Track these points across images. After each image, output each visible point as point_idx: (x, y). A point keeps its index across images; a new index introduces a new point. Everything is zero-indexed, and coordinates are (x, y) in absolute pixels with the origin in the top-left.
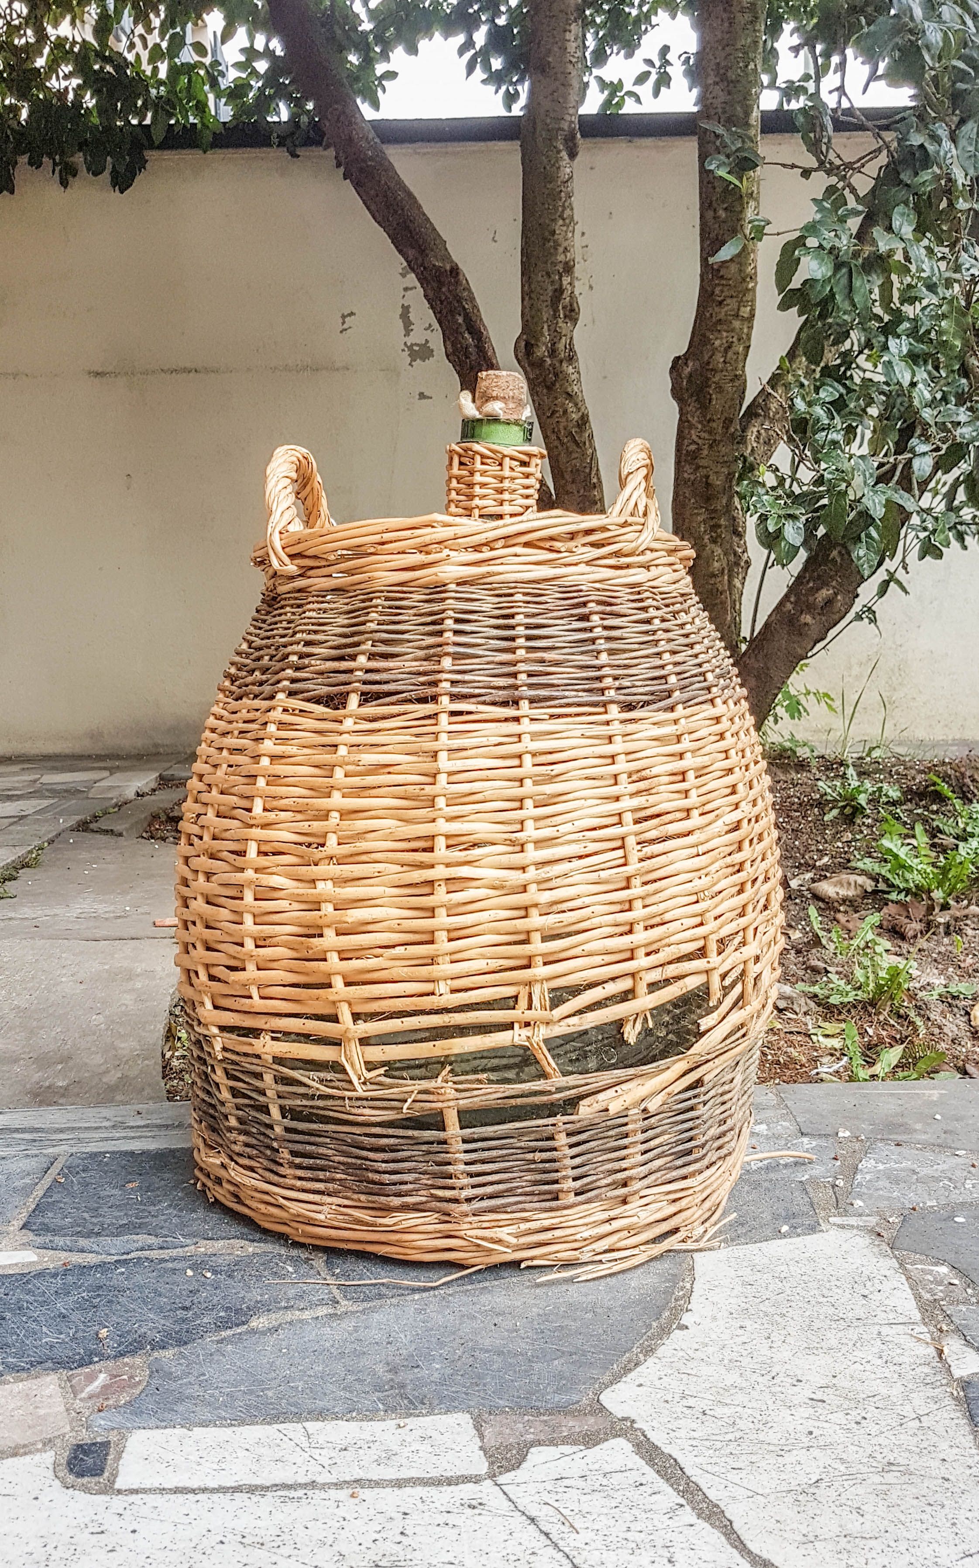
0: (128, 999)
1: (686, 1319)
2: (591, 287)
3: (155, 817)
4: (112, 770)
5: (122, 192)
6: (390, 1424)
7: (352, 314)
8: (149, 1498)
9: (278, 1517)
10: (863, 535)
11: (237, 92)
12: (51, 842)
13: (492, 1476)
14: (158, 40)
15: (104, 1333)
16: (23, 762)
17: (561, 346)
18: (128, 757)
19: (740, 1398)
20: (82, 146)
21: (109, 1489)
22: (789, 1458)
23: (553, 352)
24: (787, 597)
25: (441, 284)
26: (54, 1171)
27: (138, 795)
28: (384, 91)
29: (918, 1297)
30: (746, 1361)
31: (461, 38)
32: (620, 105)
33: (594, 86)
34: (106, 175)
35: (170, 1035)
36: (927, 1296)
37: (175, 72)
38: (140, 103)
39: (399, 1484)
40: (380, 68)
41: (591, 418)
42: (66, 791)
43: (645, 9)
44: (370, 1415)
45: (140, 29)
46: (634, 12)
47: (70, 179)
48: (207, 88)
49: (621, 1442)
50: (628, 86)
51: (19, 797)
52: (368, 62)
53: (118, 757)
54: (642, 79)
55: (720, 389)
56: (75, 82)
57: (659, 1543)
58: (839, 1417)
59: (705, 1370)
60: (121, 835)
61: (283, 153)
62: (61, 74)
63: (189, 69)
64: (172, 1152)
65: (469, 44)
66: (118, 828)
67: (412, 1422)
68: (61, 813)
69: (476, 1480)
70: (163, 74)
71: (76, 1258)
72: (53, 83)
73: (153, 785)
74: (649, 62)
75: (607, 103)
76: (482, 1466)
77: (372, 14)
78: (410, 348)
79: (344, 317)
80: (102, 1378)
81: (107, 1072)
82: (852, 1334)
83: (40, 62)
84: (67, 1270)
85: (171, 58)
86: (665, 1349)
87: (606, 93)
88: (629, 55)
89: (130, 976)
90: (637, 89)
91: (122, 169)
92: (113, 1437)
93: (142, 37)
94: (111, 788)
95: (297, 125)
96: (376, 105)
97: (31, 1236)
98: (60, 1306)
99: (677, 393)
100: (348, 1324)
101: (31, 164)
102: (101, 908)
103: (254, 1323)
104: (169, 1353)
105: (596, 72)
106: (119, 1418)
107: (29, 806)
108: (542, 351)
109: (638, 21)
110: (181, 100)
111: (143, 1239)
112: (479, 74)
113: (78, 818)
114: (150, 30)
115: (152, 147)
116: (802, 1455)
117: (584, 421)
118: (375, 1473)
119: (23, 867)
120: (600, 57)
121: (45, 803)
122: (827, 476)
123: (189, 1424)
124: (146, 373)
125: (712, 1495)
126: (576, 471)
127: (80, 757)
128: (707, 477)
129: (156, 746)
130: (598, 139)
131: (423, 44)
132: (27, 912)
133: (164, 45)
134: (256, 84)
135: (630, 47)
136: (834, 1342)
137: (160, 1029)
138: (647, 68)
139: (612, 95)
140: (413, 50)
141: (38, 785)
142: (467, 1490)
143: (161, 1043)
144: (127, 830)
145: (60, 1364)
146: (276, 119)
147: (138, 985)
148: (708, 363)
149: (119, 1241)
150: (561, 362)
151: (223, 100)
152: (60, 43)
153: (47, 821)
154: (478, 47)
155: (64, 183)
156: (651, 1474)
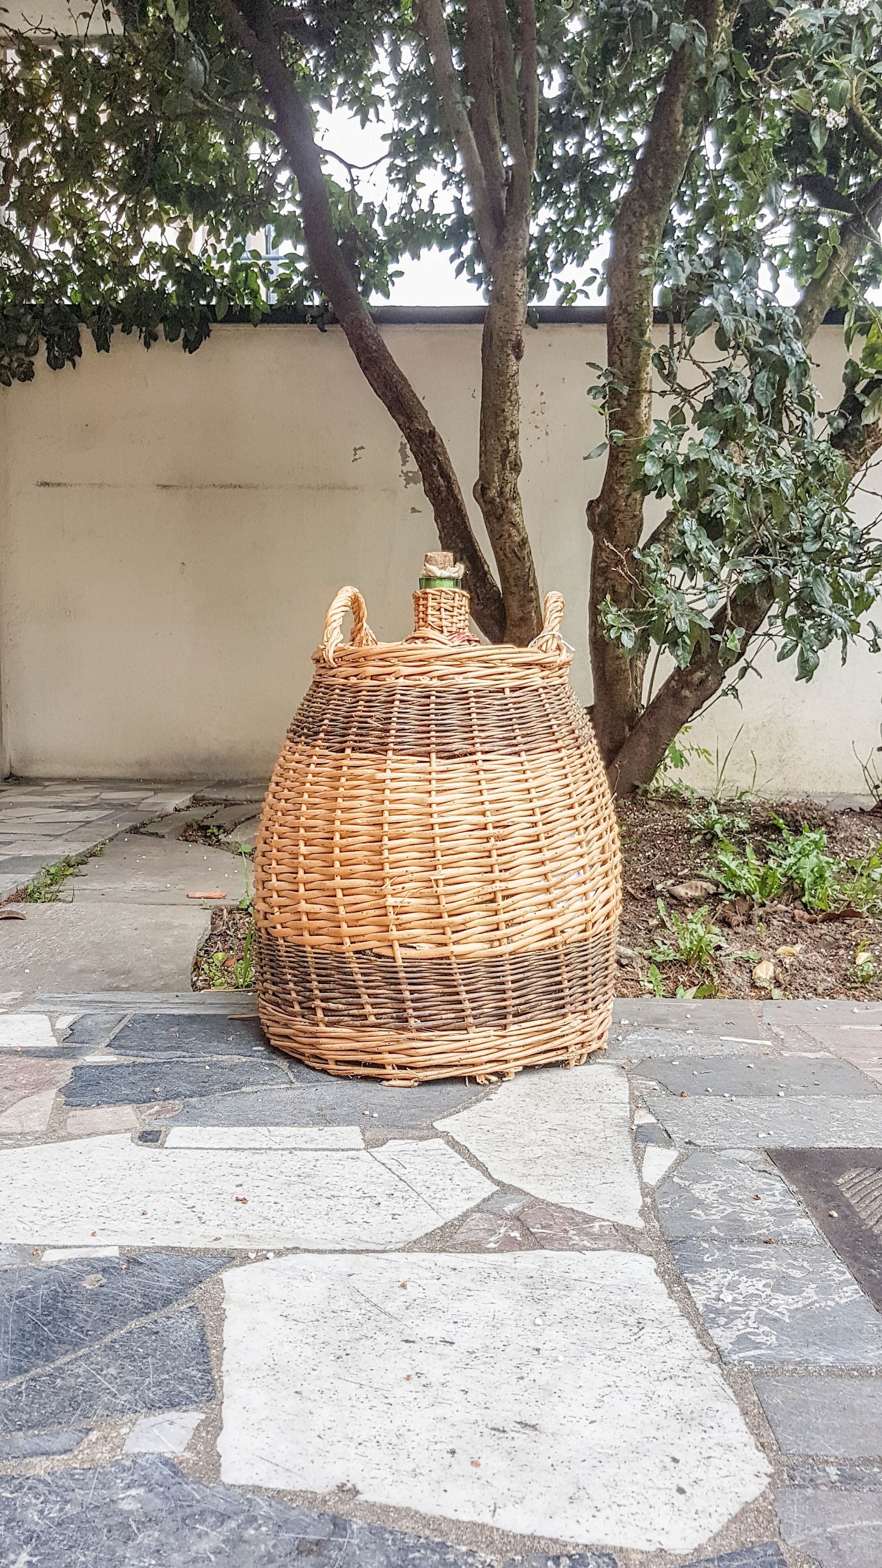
0: (168, 940)
1: (492, 1096)
2: (547, 433)
3: (189, 826)
4: (156, 791)
5: (191, 352)
6: (315, 1129)
7: (362, 448)
8: (183, 1151)
9: (250, 1159)
10: (680, 640)
11: (282, 283)
12: (111, 840)
13: (366, 1149)
14: (224, 247)
15: (157, 1089)
16: (85, 782)
17: (507, 490)
18: (168, 782)
19: (511, 1126)
20: (163, 319)
21: (162, 1146)
22: (526, 1149)
23: (501, 493)
24: (672, 677)
25: (422, 442)
26: (125, 1022)
27: (176, 810)
28: (393, 284)
29: (631, 1094)
30: (520, 1114)
31: (452, 251)
32: (573, 300)
33: (553, 286)
34: (180, 341)
35: (197, 966)
36: (637, 1093)
37: (236, 270)
38: (208, 290)
39: (316, 1150)
40: (392, 268)
41: (530, 540)
42: (122, 805)
43: (594, 230)
44: (306, 1125)
45: (212, 240)
46: (586, 232)
47: (152, 342)
48: (259, 281)
49: (440, 1140)
50: (579, 286)
51: (85, 808)
52: (382, 263)
53: (160, 781)
54: (590, 281)
55: (622, 524)
56: (162, 273)
57: (447, 1173)
58: (563, 1136)
59: (495, 1115)
60: (163, 837)
61: (315, 327)
62: (151, 270)
63: (247, 267)
64: (198, 1016)
65: (459, 254)
66: (161, 831)
67: (326, 1129)
68: (117, 821)
69: (358, 1150)
70: (227, 270)
71: (140, 1060)
72: (145, 275)
73: (188, 803)
74: (595, 271)
75: (563, 298)
76: (363, 1146)
77: (387, 230)
78: (406, 474)
79: (355, 450)
80: (156, 1108)
81: (155, 981)
82: (586, 1106)
83: (135, 260)
84: (134, 1064)
85: (234, 261)
86: (477, 1107)
87: (562, 290)
88: (580, 264)
89: (170, 927)
90: (585, 288)
91: (192, 337)
92: (163, 1129)
93: (212, 245)
94: (154, 804)
95: (326, 308)
96: (387, 295)
97: (112, 1050)
98: (131, 1079)
99: (592, 526)
100: (297, 1092)
101: (123, 331)
102: (149, 885)
103: (243, 1089)
104: (194, 1100)
105: (554, 275)
106: (166, 1122)
107: (93, 815)
108: (493, 493)
109: (589, 238)
110: (239, 289)
111: (179, 1053)
112: (465, 275)
113: (131, 824)
114: (219, 241)
115: (216, 321)
116: (535, 1148)
117: (524, 542)
118: (304, 1146)
119: (91, 856)
120: (559, 265)
121: (106, 813)
122: (657, 601)
123: (204, 1125)
124: (201, 487)
125: (481, 1159)
126: (517, 578)
127: (130, 781)
128: (614, 586)
129: (191, 773)
130: (556, 324)
131: (424, 251)
132: (96, 885)
133: (229, 251)
134: (296, 280)
135: (581, 260)
136: (573, 1108)
137: (190, 959)
138: (593, 274)
139: (567, 292)
140: (416, 256)
141: (98, 800)
142: (351, 1154)
143: (191, 968)
144: (169, 833)
145: (131, 1101)
146: (310, 303)
147: (176, 933)
148: (614, 506)
149: (165, 1054)
150: (507, 500)
151: (271, 289)
152: (152, 246)
153: (106, 825)
154: (465, 256)
155: (147, 345)
156: (451, 1151)
